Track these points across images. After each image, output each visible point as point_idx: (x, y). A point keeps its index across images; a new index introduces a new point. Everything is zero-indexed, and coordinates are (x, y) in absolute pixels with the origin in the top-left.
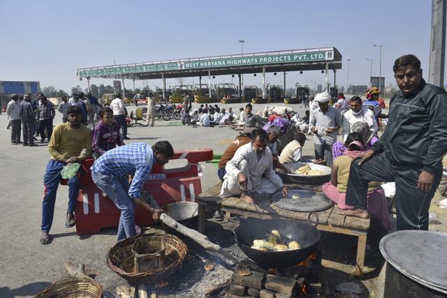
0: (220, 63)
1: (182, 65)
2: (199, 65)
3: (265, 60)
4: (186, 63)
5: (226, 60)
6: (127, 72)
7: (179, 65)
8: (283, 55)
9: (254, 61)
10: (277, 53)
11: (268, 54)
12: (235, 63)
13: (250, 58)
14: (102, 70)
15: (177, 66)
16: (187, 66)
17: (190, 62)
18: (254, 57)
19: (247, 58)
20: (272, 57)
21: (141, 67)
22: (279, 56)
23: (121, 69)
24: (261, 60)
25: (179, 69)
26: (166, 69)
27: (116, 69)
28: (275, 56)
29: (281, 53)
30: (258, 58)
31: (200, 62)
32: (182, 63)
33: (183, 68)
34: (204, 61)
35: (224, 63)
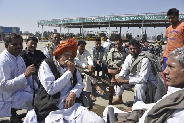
0: (117, 19)
1: (94, 20)
2: (104, 20)
3: (146, 18)
4: (96, 18)
5: (121, 18)
6: (63, 23)
7: (92, 20)
8: (158, 16)
9: (139, 18)
10: (154, 14)
11: (147, 14)
12: (127, 19)
13: (136, 16)
14: (50, 22)
15: (91, 20)
16: (97, 20)
17: (99, 18)
18: (139, 16)
19: (134, 17)
20: (150, 16)
21: (71, 20)
22: (155, 16)
23: (60, 21)
24: (143, 18)
25: (92, 22)
26: (85, 21)
27: (57, 21)
28: (152, 16)
29: (156, 14)
31: (105, 18)
32: (95, 19)
33: (95, 21)
34: (107, 18)
35: (120, 19)
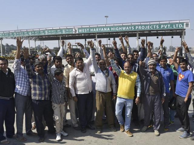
0: (105, 29)
1: (76, 31)
2: (89, 30)
3: (140, 27)
4: (79, 29)
5: (110, 27)
6: (33, 35)
7: (74, 30)
8: (153, 25)
9: (131, 28)
10: (149, 23)
11: (142, 24)
12: (117, 30)
13: (128, 26)
14: (13, 33)
15: (72, 31)
16: (80, 31)
17: (82, 28)
18: (132, 26)
19: (126, 26)
20: (145, 25)
21: (44, 31)
22: (150, 25)
23: (28, 32)
24: (137, 27)
25: (74, 33)
26: (64, 33)
27: (24, 33)
28: (147, 25)
29: (151, 23)
30: (135, 26)
31: (90, 28)
32: (76, 29)
33: (77, 33)
34: (93, 28)
35: (108, 29)
